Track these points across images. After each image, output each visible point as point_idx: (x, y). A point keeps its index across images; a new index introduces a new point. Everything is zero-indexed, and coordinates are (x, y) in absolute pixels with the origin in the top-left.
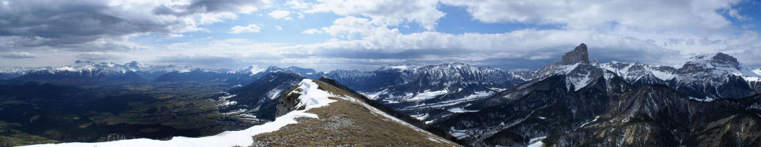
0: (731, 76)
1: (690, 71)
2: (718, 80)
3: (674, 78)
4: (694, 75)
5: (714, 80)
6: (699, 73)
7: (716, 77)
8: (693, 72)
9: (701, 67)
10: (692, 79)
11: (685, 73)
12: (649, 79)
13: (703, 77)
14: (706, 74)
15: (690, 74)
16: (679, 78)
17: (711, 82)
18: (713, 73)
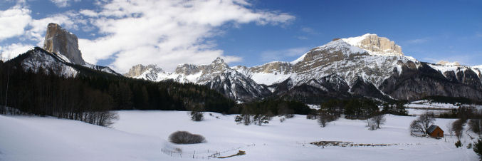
0: (405, 62)
1: (317, 64)
2: (377, 72)
3: (289, 79)
4: (326, 69)
5: (370, 72)
6: (335, 63)
7: (372, 67)
8: (324, 63)
9: (340, 53)
10: (322, 75)
11: (308, 68)
12: (227, 81)
13: (345, 69)
14: (350, 63)
15: (318, 68)
16: (296, 78)
17: (363, 75)
18: (365, 60)
